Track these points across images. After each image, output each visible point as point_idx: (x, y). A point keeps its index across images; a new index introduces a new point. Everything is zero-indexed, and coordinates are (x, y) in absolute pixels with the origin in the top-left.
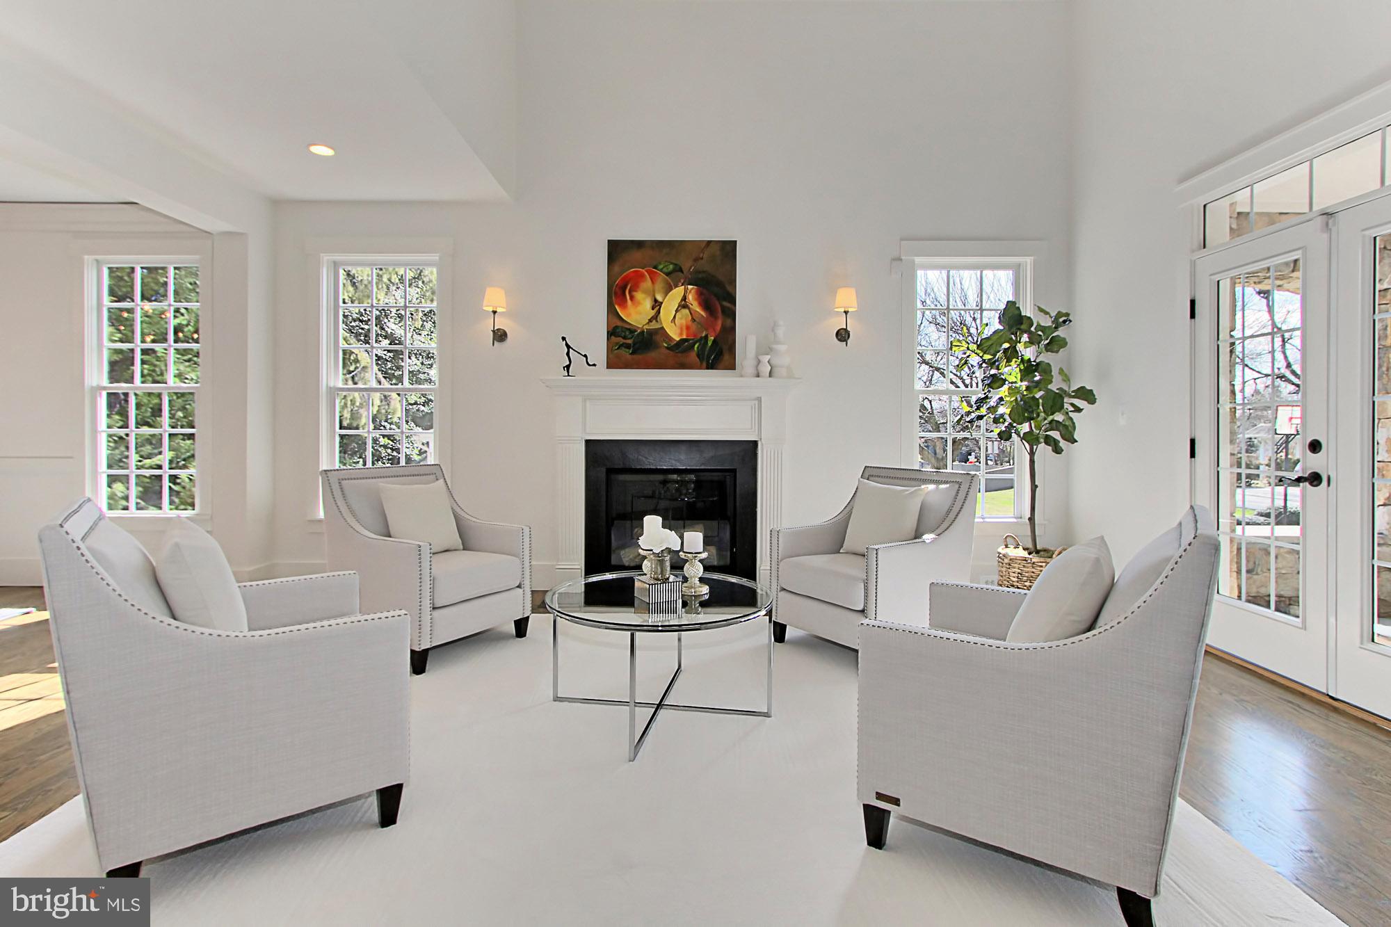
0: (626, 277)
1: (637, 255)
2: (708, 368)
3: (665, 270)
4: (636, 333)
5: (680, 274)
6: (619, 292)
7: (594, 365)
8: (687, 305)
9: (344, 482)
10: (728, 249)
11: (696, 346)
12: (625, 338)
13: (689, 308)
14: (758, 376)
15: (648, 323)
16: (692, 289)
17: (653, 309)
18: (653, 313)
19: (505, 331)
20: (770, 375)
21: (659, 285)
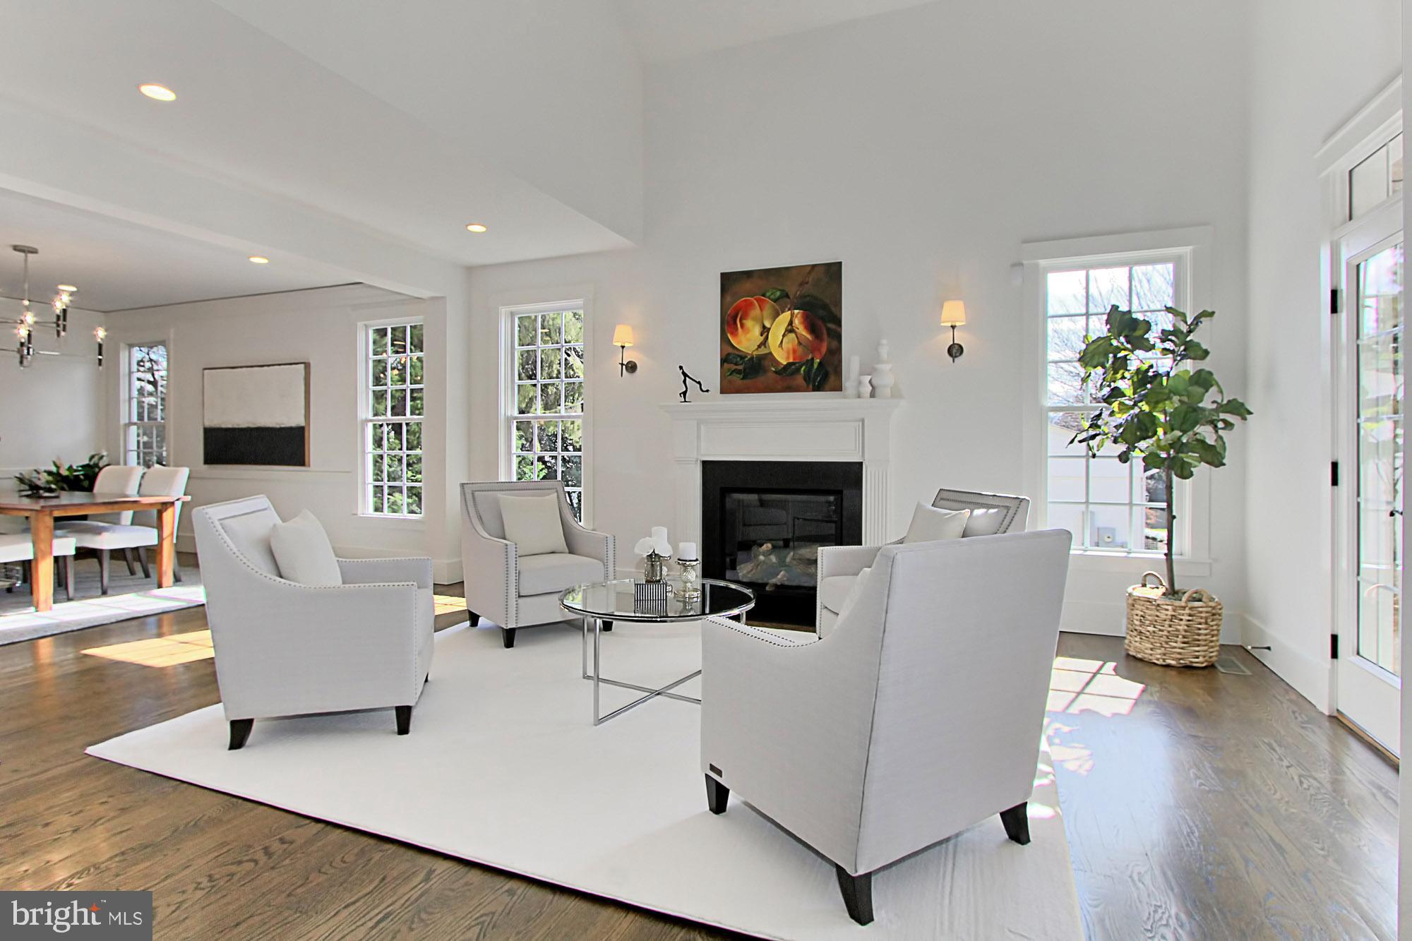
0: (737, 306)
1: (748, 285)
2: (814, 390)
3: (772, 297)
4: (746, 359)
5: (788, 300)
6: (730, 321)
7: (707, 391)
8: (794, 330)
9: (476, 493)
10: (833, 272)
11: (803, 369)
12: (736, 364)
13: (795, 333)
14: (859, 397)
15: (757, 349)
16: (799, 313)
17: (762, 335)
18: (762, 339)
19: (634, 363)
20: (872, 395)
21: (768, 311)
